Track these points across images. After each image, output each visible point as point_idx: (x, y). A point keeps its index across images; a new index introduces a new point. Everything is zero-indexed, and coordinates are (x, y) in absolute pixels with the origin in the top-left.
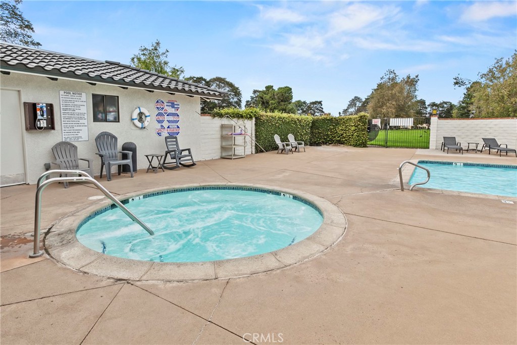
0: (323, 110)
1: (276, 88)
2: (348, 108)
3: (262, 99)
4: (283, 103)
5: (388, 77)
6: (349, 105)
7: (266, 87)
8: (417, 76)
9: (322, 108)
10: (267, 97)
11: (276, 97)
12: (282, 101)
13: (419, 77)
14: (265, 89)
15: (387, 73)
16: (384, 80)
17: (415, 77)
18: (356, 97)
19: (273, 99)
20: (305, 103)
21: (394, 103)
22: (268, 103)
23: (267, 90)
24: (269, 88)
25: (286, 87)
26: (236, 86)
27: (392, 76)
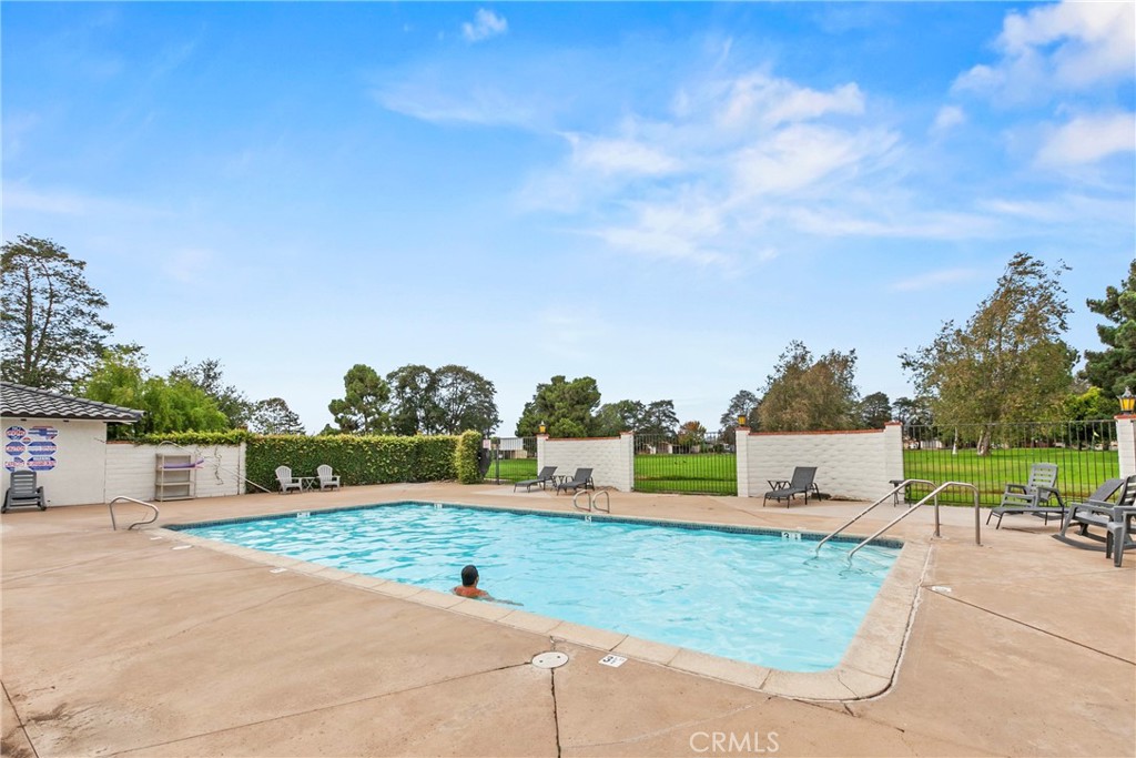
0: (676, 417)
1: (569, 379)
2: (731, 412)
3: (544, 399)
4: (578, 407)
5: (793, 353)
6: (732, 407)
7: (553, 379)
8: (852, 352)
9: (673, 413)
10: (551, 396)
11: (567, 396)
12: (578, 403)
13: (856, 354)
14: (550, 383)
15: (790, 347)
16: (786, 359)
17: (848, 353)
18: (742, 392)
19: (561, 400)
20: (638, 404)
21: (805, 401)
22: (552, 406)
23: (554, 384)
24: (558, 380)
25: (585, 379)
26: (486, 378)
27: (800, 351)
